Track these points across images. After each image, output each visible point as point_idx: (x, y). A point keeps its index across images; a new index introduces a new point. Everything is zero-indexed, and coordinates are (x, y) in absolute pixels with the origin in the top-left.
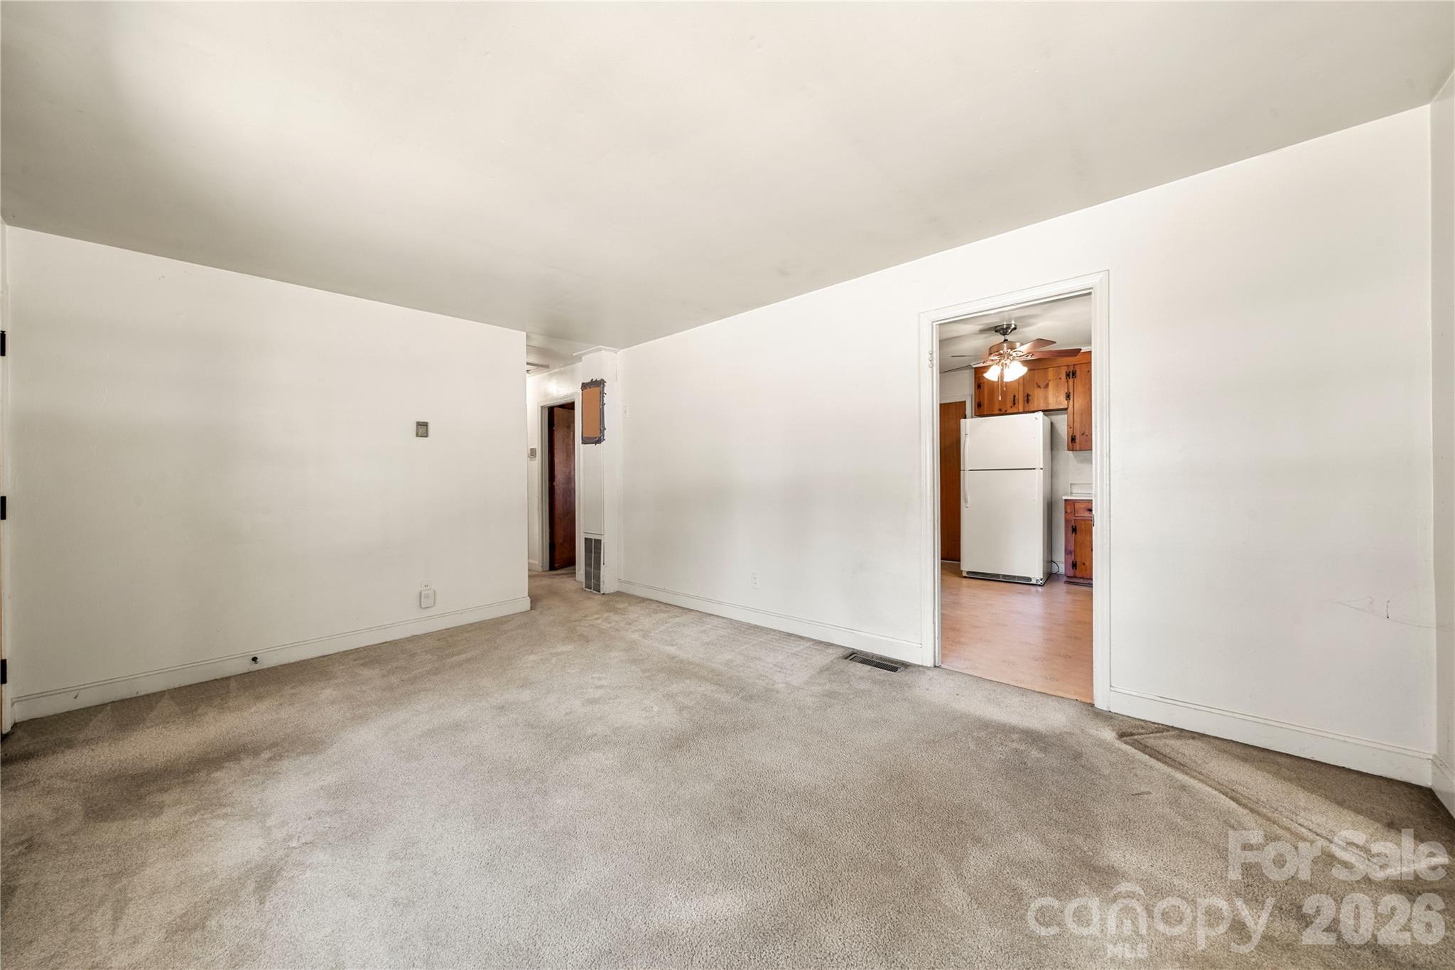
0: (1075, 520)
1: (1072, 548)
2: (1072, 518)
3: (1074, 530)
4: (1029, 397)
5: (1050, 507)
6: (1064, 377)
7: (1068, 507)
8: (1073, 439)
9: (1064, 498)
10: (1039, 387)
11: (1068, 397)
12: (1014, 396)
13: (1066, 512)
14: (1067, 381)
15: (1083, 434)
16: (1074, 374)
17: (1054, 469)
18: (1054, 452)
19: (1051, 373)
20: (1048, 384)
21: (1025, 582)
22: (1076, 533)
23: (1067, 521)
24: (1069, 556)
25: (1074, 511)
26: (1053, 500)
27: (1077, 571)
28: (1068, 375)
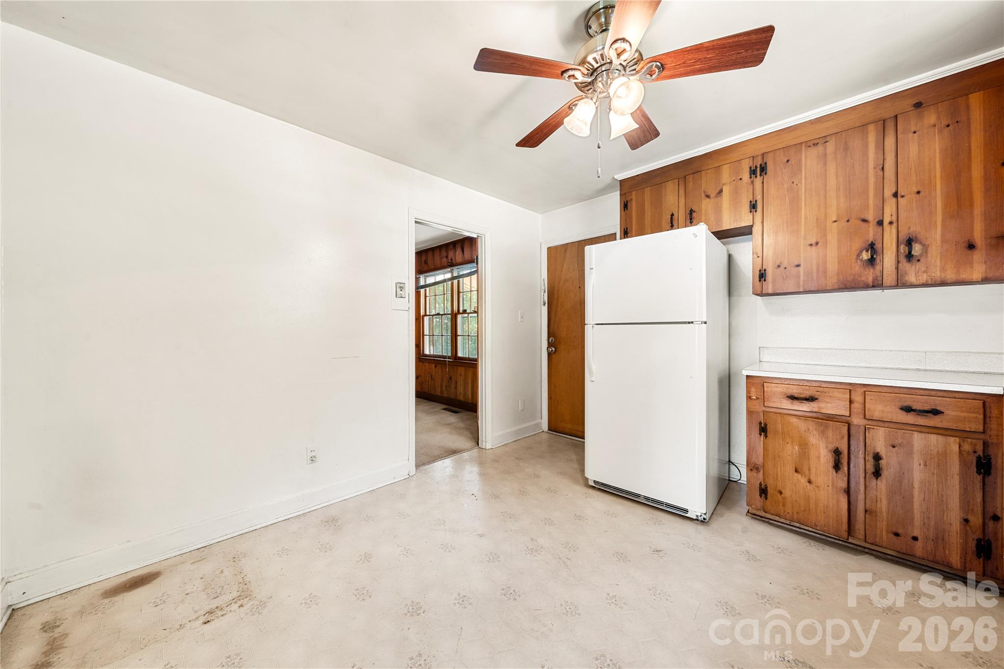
0: (764, 412)
1: (760, 461)
2: (759, 408)
3: (763, 430)
4: (694, 215)
5: (726, 383)
6: (746, 176)
7: (753, 390)
8: (762, 276)
9: (745, 373)
10: (708, 196)
11: (753, 207)
12: (672, 215)
13: (749, 398)
14: (752, 182)
15: (779, 266)
16: (763, 169)
17: (734, 323)
18: (734, 299)
19: (726, 174)
20: (721, 191)
21: (680, 513)
22: (766, 436)
23: (750, 413)
24: (754, 473)
25: (763, 398)
26: (732, 371)
27: (768, 502)
28: (753, 172)
